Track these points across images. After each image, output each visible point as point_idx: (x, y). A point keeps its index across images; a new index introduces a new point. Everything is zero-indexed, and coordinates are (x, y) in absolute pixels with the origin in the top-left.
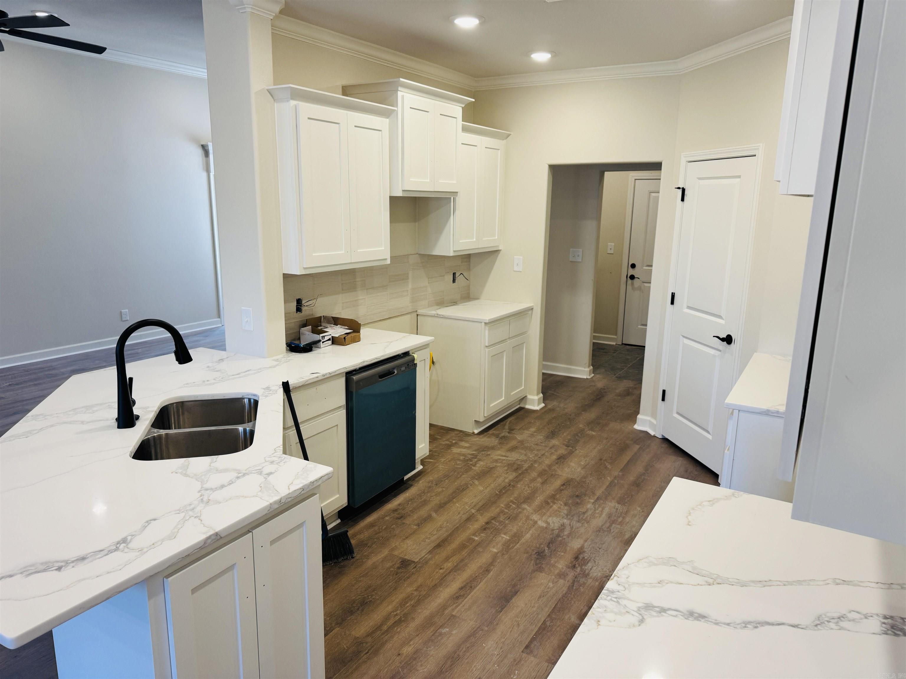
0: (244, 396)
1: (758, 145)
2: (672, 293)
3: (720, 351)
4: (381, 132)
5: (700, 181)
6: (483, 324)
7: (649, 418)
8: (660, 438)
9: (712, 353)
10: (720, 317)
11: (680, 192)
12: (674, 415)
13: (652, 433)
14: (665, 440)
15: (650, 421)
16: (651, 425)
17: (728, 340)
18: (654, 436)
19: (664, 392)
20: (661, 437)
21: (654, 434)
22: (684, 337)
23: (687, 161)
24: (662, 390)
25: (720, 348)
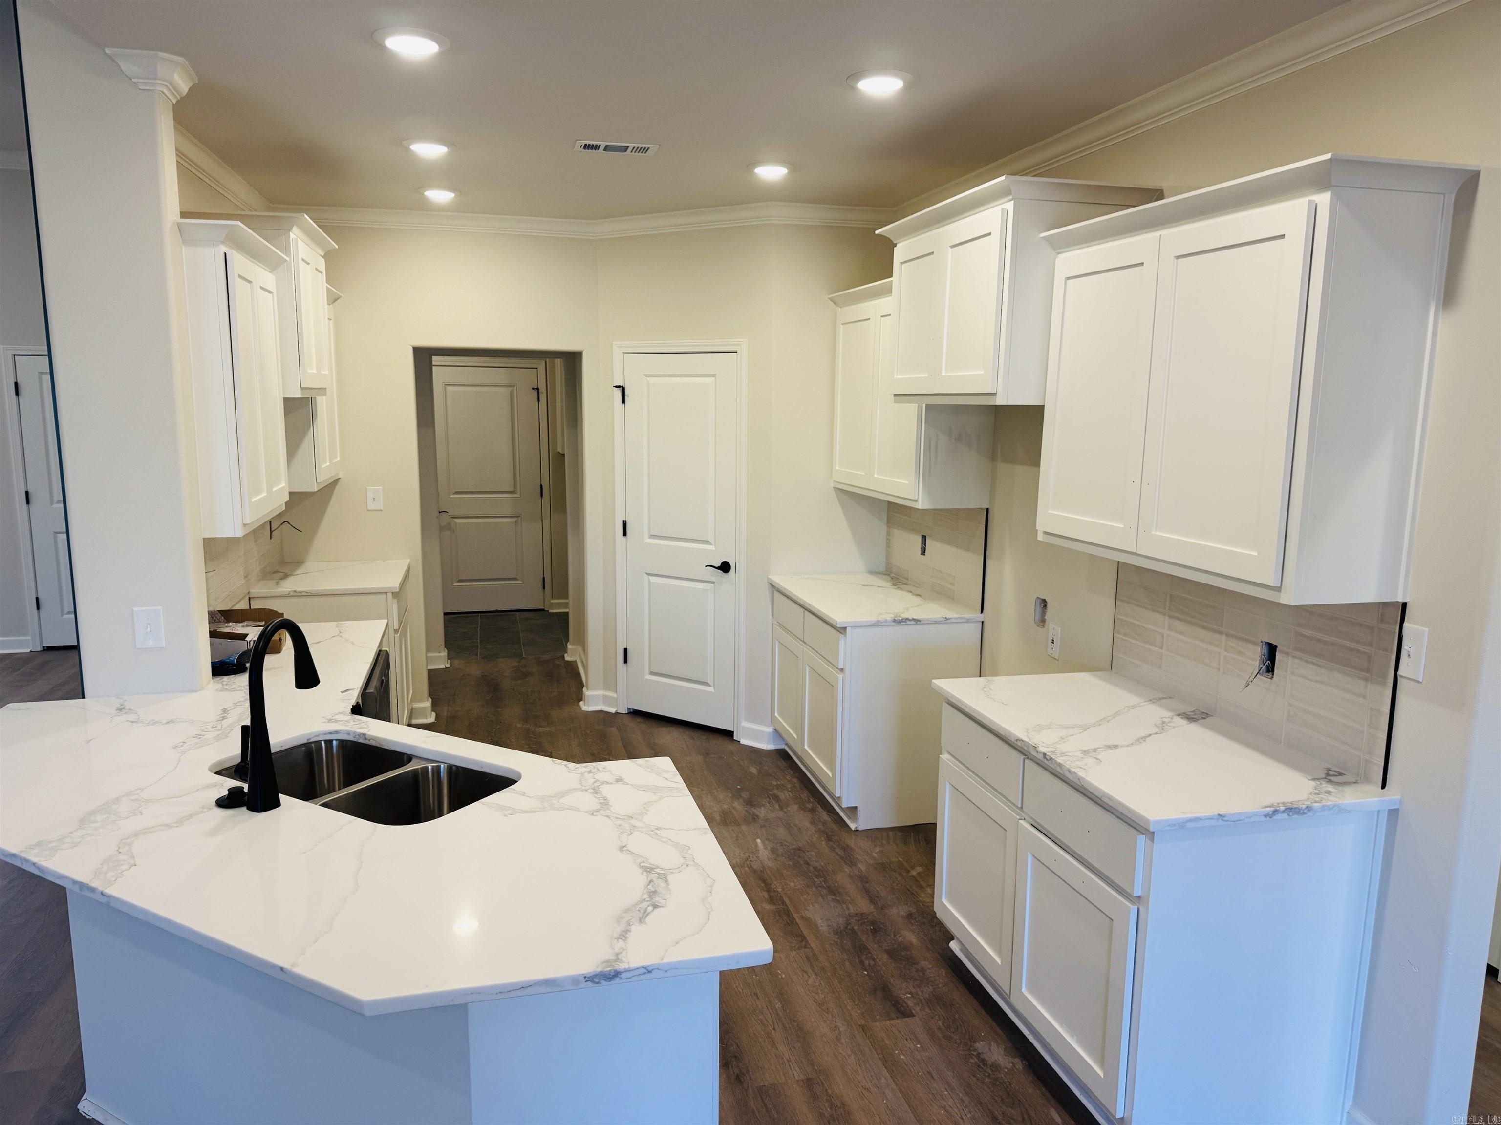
0: (310, 739)
1: (742, 340)
2: (624, 521)
3: (713, 583)
4: (271, 295)
5: (649, 379)
6: (390, 595)
7: (601, 693)
8: (626, 714)
9: (701, 587)
10: (707, 542)
11: (618, 392)
12: (646, 677)
13: (612, 710)
14: (636, 713)
15: (604, 696)
16: (607, 700)
17: (725, 567)
18: (617, 713)
19: (626, 650)
20: (627, 712)
21: (616, 711)
22: (649, 574)
23: (622, 353)
24: (623, 650)
25: (713, 579)
